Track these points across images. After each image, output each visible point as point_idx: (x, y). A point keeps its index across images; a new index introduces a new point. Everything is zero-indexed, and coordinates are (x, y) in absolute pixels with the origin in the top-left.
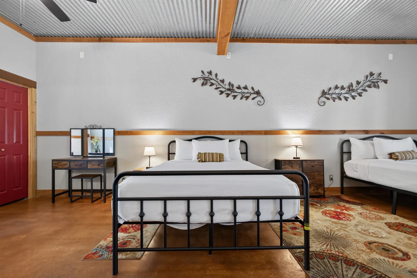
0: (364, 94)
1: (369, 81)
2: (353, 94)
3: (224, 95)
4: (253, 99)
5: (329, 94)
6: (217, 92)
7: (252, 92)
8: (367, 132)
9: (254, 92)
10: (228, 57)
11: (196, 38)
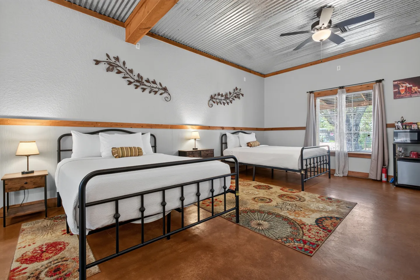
0: (233, 102)
1: (235, 93)
2: (228, 101)
3: (132, 86)
4: (161, 94)
5: (215, 98)
6: (125, 82)
7: (160, 87)
8: (234, 128)
9: (162, 88)
10: (137, 47)
11: (100, 13)
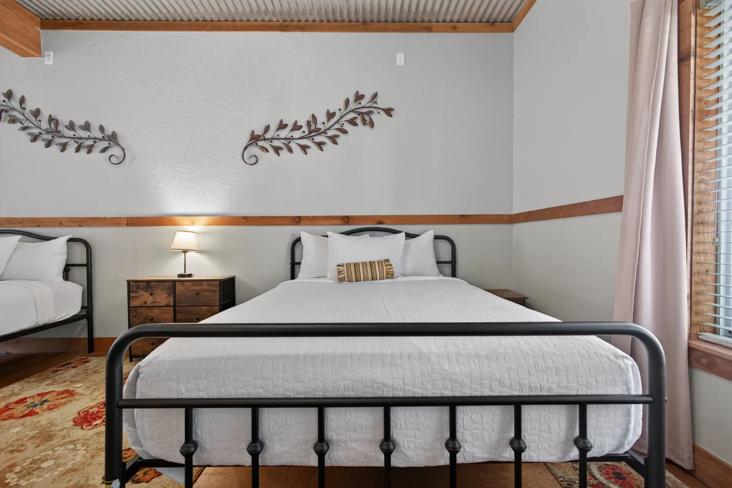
0: (342, 138)
1: (352, 111)
2: (318, 139)
3: (40, 144)
4: (104, 150)
5: (265, 139)
6: (24, 137)
7: (100, 135)
8: (346, 220)
9: (103, 137)
10: (49, 60)
